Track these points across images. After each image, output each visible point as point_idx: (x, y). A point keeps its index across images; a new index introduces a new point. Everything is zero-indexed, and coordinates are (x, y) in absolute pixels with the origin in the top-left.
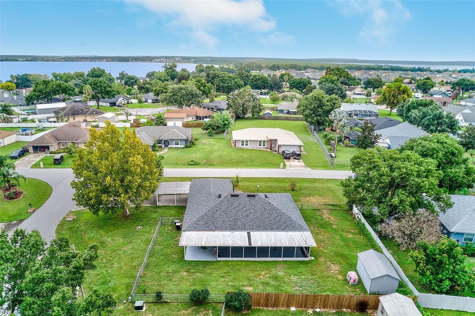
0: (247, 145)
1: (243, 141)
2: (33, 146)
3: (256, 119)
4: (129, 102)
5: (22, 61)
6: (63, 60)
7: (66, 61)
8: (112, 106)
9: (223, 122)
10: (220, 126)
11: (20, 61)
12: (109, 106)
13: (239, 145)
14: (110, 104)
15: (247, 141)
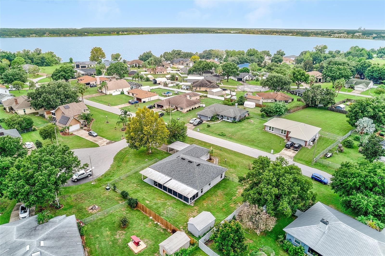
0: (273, 130)
1: (270, 127)
2: (157, 105)
3: (328, 109)
4: (253, 79)
5: (233, 33)
6: (260, 33)
7: (261, 34)
8: (239, 81)
9: (276, 109)
10: (272, 111)
11: (232, 33)
12: (237, 80)
13: (267, 129)
14: (238, 79)
15: (273, 128)
